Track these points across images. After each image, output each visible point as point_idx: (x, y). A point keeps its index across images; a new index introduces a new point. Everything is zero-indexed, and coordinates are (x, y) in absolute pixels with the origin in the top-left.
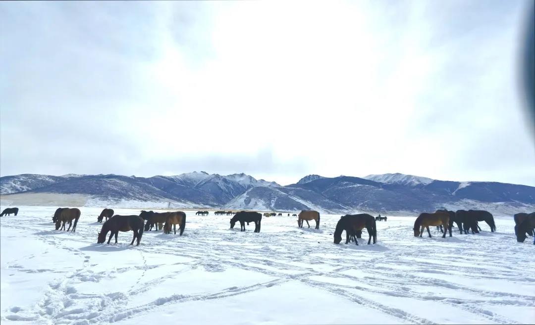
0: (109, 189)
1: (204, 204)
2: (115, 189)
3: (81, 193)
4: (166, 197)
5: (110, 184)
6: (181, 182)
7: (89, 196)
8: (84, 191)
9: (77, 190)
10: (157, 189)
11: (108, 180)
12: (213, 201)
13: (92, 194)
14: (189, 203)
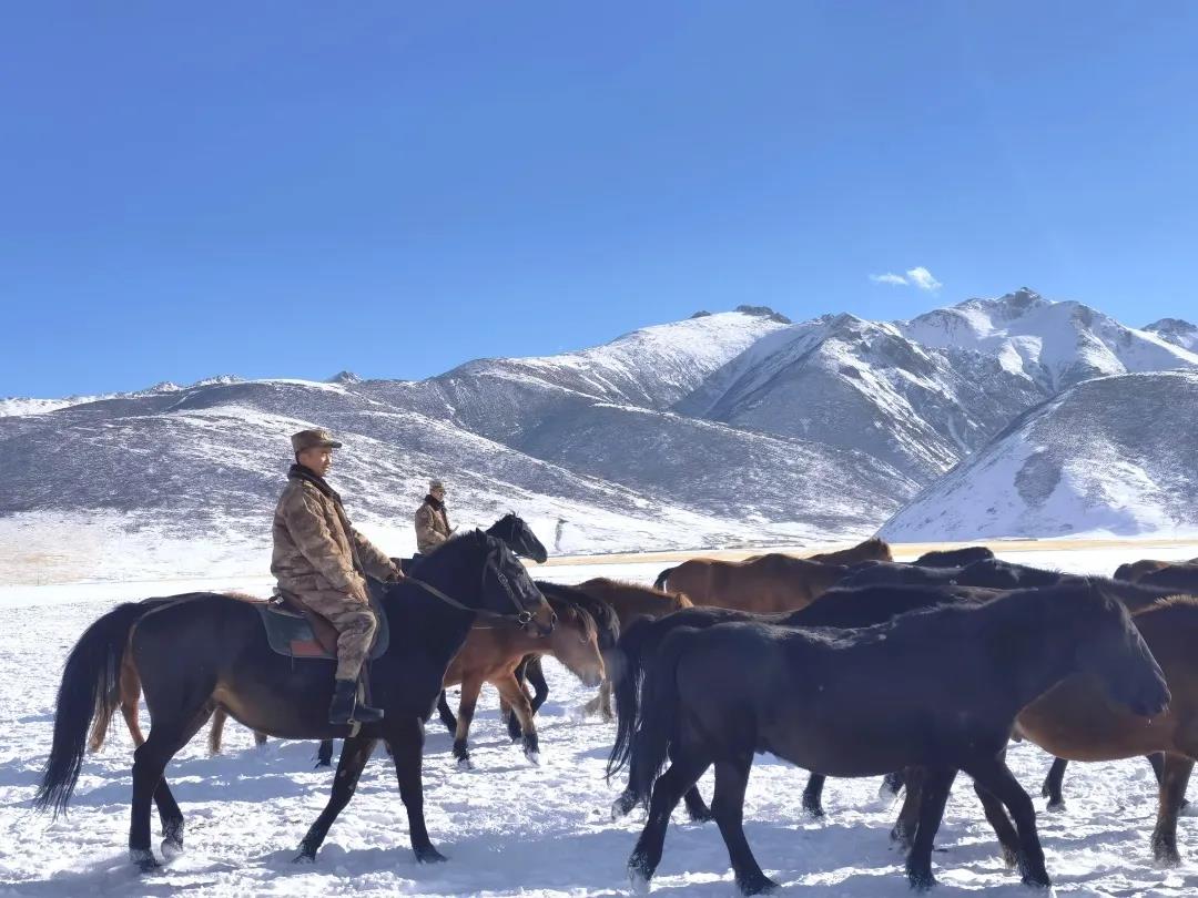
0: (211, 470)
1: (773, 516)
2: (244, 464)
3: (69, 506)
4: (538, 489)
5: (213, 436)
6: (624, 385)
7: (113, 519)
8: (83, 491)
9: (46, 490)
10: (487, 445)
11: (194, 419)
12: (828, 489)
13: (124, 505)
14: (674, 512)
